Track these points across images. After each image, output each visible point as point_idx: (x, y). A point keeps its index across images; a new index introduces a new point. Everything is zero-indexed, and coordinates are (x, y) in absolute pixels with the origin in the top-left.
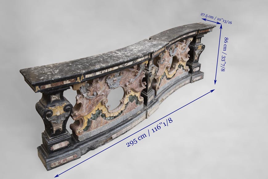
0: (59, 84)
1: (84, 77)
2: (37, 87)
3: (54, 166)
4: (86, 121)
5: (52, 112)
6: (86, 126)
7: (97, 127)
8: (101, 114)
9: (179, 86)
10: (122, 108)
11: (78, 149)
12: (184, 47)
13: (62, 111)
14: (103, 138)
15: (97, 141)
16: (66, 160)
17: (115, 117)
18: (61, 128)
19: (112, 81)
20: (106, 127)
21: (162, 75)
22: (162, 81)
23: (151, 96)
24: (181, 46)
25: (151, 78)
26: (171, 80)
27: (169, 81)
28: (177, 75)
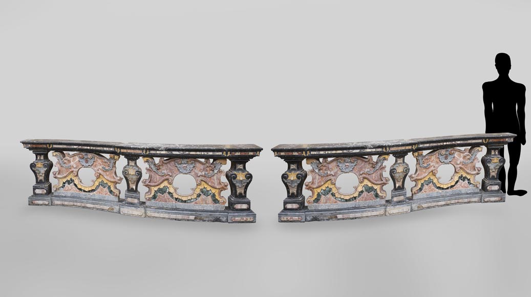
0: (290, 154)
1: (310, 153)
2: (276, 153)
3: (282, 219)
4: (316, 194)
5: (288, 176)
6: (316, 197)
7: (326, 202)
8: (331, 192)
9: (456, 201)
10: (356, 195)
11: (304, 213)
12: (468, 157)
13: (295, 178)
14: (328, 213)
15: (322, 214)
16: (292, 218)
17: (346, 200)
18: (295, 192)
19: (344, 166)
20: (335, 206)
21: (424, 179)
22: (426, 187)
23: (400, 196)
24: (462, 155)
25: (395, 175)
26: (444, 191)
27: (440, 191)
28: (457, 188)
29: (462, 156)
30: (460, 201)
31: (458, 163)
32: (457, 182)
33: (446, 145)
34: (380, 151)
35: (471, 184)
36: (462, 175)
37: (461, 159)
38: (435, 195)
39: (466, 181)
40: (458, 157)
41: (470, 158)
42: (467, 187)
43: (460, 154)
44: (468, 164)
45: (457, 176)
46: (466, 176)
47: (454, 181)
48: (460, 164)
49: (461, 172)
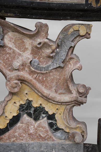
24: (28, 43)
28: (15, 139)
31: (17, 64)
32: (15, 120)
35: (57, 129)
36: (29, 103)
37: (27, 56)
39: (44, 121)
40: (15, 49)
41: (51, 55)
42: (47, 138)
43: (21, 39)
44: (50, 72)
45: (15, 103)
46: (43, 105)
47: (6, 117)
48: (22, 67)
49: (26, 92)
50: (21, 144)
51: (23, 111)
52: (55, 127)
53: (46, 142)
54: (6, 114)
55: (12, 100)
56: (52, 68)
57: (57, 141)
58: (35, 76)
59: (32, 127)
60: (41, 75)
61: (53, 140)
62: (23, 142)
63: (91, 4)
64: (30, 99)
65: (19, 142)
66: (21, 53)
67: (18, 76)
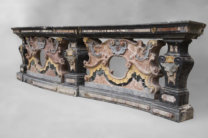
4: (29, 63)
6: (29, 66)
7: (33, 71)
17: (41, 73)
19: (40, 44)
20: (35, 75)
21: (96, 68)
22: (97, 77)
23: (71, 78)
25: (67, 57)
26: (116, 86)
27: (112, 86)
28: (130, 87)
29: (136, 50)
30: (128, 102)
31: (131, 57)
32: (130, 80)
33: (110, 32)
34: (51, 33)
35: (146, 86)
36: (135, 73)
38: (106, 88)
39: (140, 82)
40: (131, 51)
41: (143, 53)
42: (141, 89)
43: (133, 47)
44: (144, 61)
45: (130, 73)
46: (140, 75)
47: (127, 78)
48: (133, 58)
49: (134, 69)
50: (131, 90)
51: (133, 77)
52: (145, 85)
53: (141, 91)
54: (127, 77)
55: (129, 71)
56: (144, 59)
57: (145, 91)
58: (138, 62)
59: (136, 84)
60: (140, 62)
61: (143, 91)
62: (132, 89)
63: (152, 32)
64: (135, 72)
65: (131, 89)
66: (133, 52)
67: (130, 61)
